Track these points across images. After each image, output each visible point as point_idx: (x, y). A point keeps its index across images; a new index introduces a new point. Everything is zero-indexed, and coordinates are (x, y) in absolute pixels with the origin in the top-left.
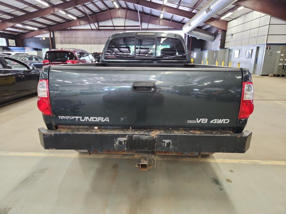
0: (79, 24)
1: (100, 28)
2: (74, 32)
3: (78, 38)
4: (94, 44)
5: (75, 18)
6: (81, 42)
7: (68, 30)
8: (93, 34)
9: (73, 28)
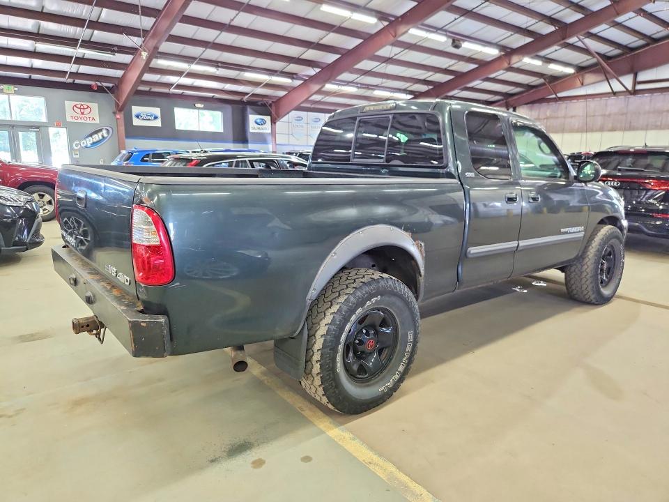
0: (579, 83)
1: (639, 87)
2: (563, 105)
3: (572, 117)
4: (613, 129)
5: (570, 71)
6: (576, 126)
7: (549, 101)
8: (614, 105)
9: (560, 95)
